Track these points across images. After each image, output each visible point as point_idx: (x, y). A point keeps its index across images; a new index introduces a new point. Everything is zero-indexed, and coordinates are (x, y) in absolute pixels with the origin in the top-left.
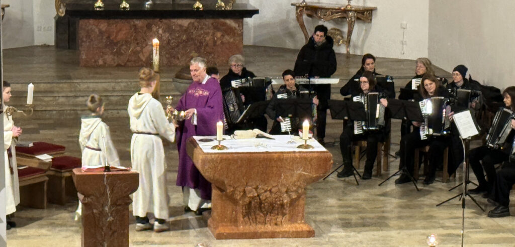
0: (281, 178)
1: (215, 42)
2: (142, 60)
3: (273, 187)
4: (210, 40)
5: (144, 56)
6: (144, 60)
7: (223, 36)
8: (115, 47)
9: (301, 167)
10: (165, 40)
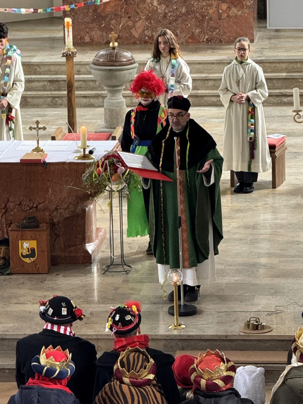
0: (48, 193)
1: (220, 15)
2: (134, 37)
3: (40, 204)
4: (213, 13)
5: (137, 32)
6: (137, 36)
7: (228, 7)
8: (103, 22)
9: (71, 182)
10: (161, 13)
